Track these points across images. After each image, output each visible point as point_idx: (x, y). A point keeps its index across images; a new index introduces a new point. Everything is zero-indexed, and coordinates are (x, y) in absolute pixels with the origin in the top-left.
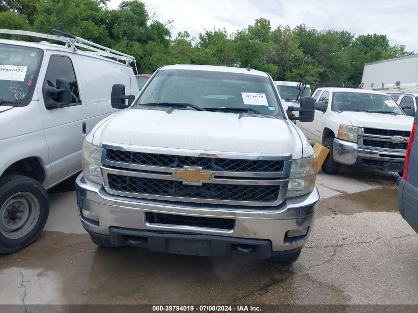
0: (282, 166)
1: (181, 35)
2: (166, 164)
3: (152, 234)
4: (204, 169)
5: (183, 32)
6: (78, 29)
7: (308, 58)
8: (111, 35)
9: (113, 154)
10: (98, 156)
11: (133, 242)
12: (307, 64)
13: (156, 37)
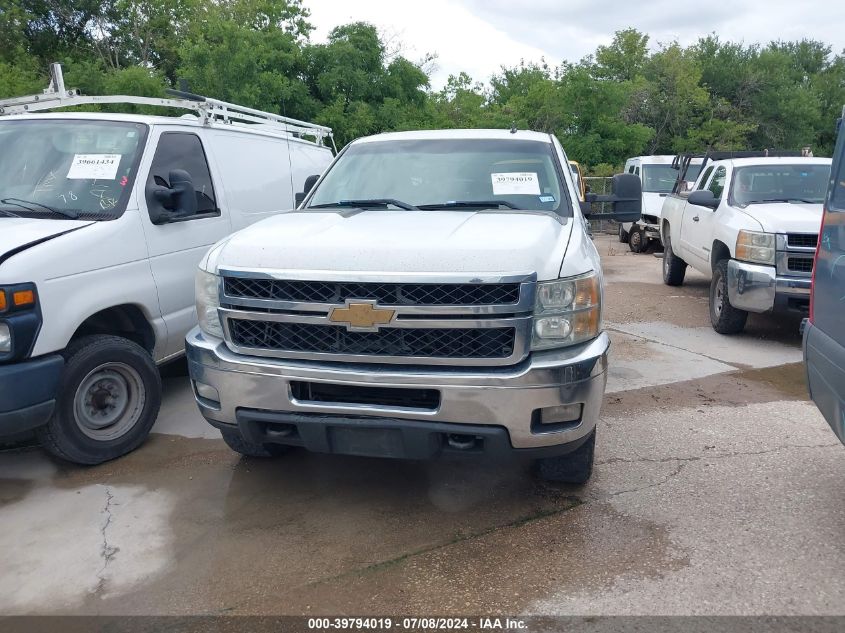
0: (516, 294)
1: (453, 82)
2: (317, 298)
3: (302, 419)
4: (380, 303)
5: (457, 76)
6: (253, 89)
7: (723, 104)
8: (316, 93)
9: (236, 285)
10: (214, 290)
11: (274, 433)
12: (722, 117)
13: (399, 89)
